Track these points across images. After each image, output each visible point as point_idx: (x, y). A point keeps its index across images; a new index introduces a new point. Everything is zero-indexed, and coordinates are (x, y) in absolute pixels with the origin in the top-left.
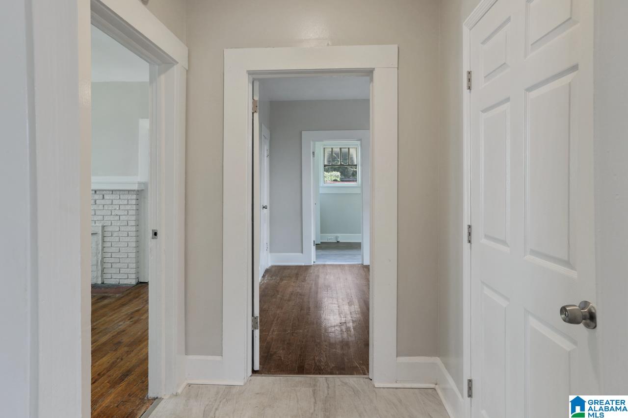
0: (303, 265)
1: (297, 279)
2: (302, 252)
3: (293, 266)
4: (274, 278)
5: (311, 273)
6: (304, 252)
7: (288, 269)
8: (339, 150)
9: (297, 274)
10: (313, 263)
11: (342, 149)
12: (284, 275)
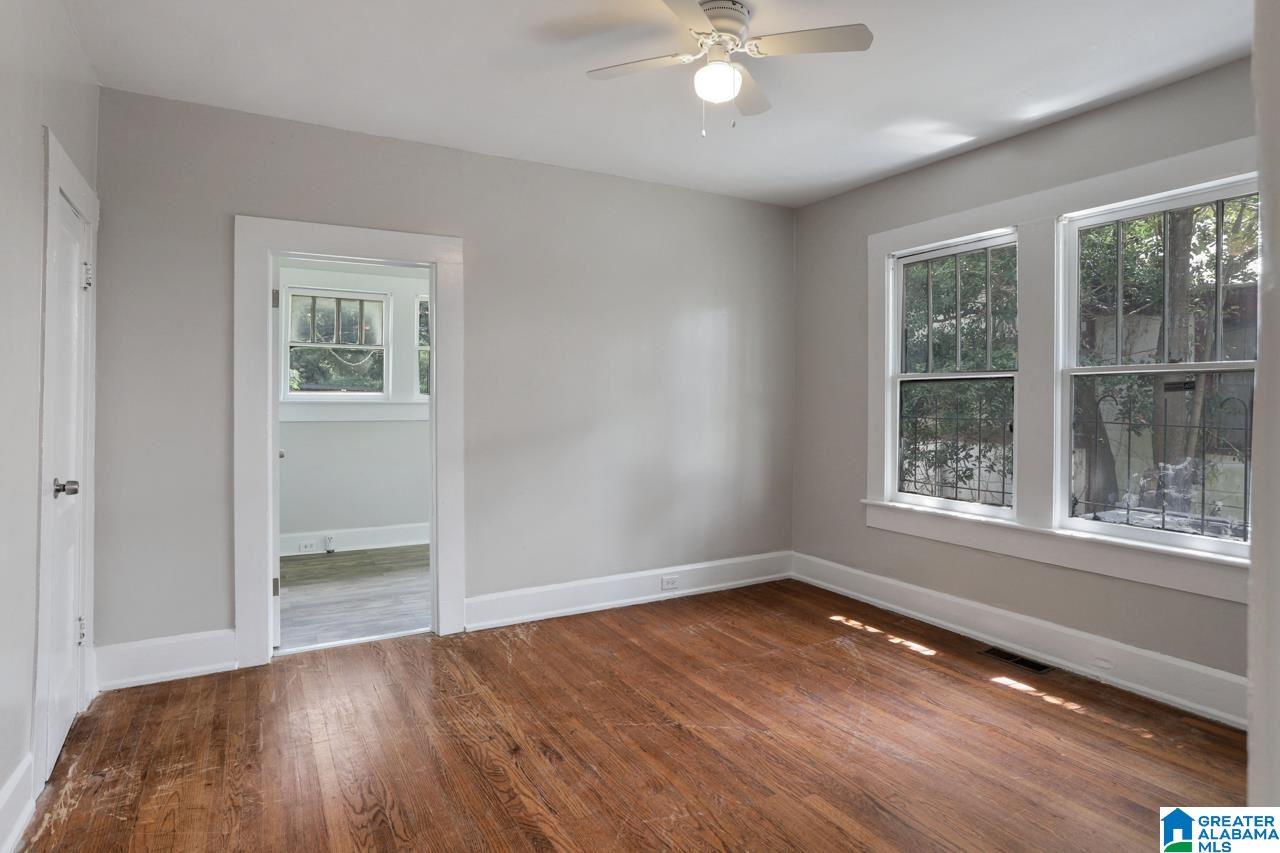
0: (236, 666)
1: (222, 758)
2: (232, 625)
3: (195, 680)
4: (110, 772)
5: (273, 707)
6: (238, 622)
7: (179, 698)
8: (332, 305)
9: (218, 726)
10: (271, 652)
11: (343, 303)
12: (157, 743)
